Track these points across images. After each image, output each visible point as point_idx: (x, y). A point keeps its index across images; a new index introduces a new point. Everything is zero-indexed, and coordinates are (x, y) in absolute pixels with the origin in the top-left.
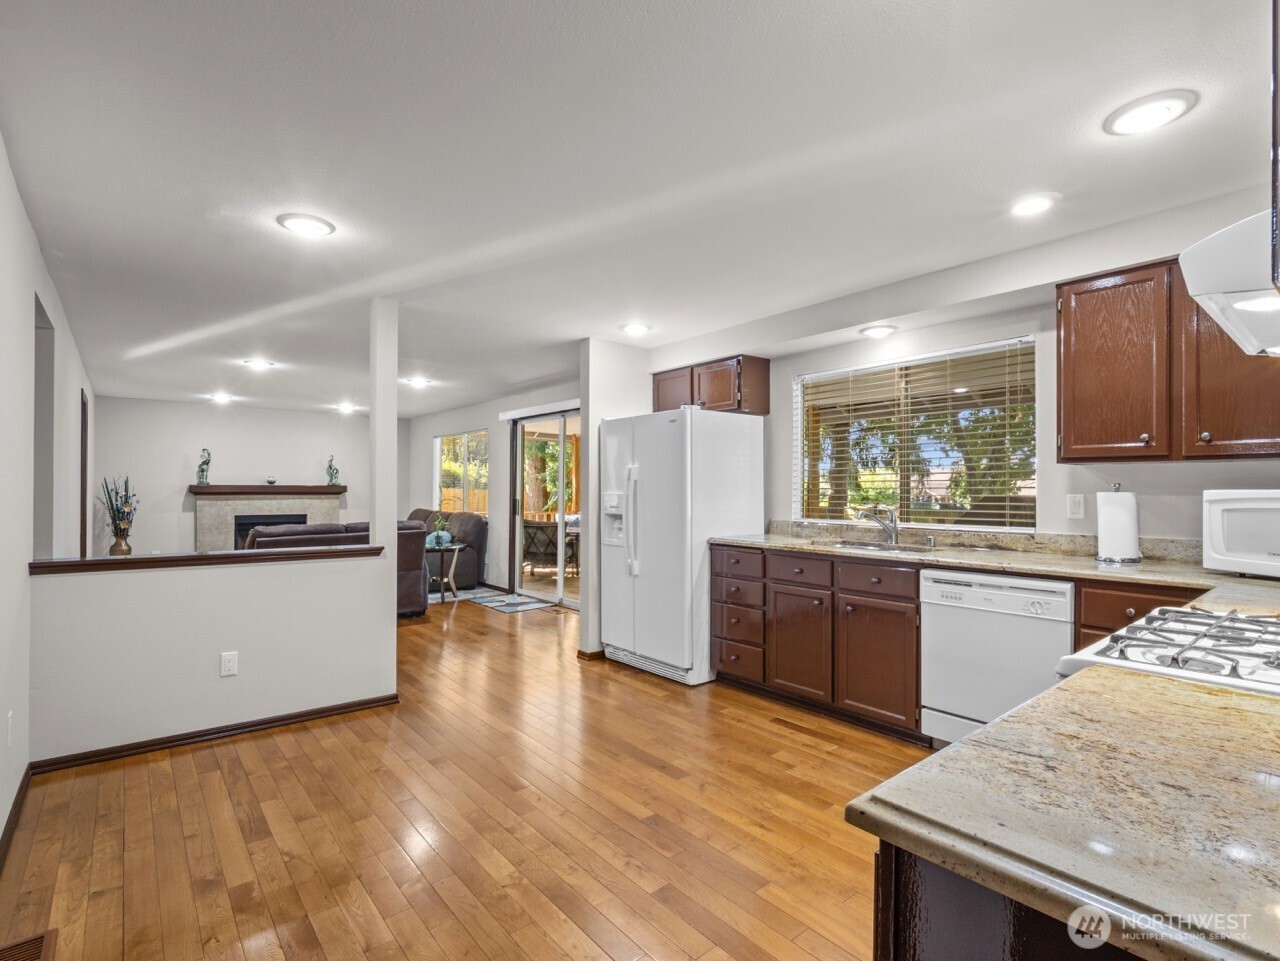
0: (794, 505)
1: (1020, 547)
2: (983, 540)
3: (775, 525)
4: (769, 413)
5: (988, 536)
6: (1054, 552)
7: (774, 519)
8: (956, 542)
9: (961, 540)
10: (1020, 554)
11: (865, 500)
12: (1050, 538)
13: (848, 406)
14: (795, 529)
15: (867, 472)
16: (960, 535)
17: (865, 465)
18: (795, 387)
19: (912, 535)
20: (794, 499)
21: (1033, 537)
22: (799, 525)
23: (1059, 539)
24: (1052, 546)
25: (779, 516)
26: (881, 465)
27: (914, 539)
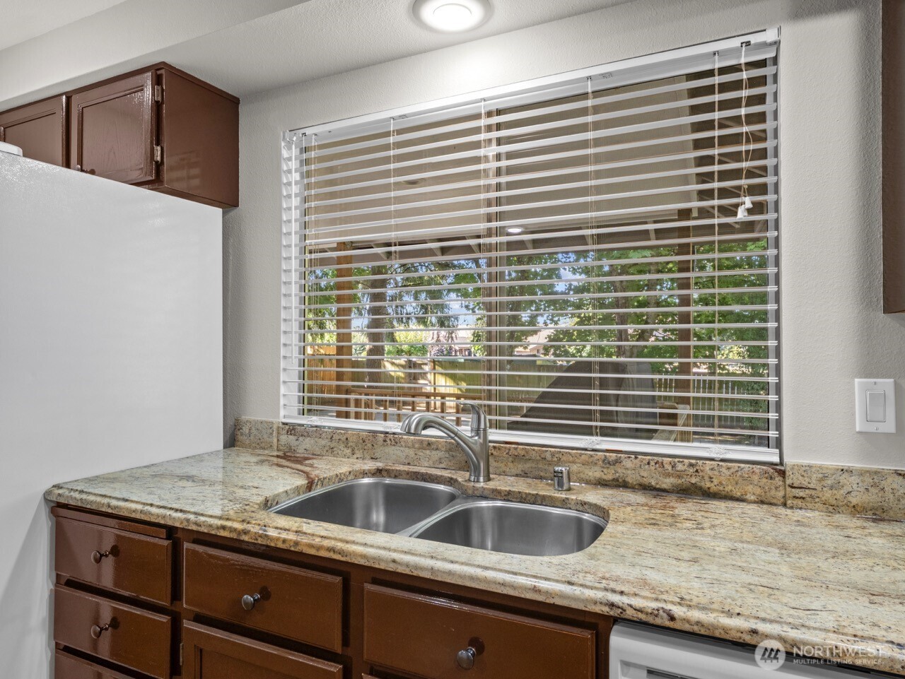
0: (283, 390)
1: (752, 492)
2: (668, 475)
3: (246, 430)
4: (236, 205)
5: (680, 467)
6: (833, 508)
7: (244, 418)
8: (609, 477)
9: (619, 472)
10: (751, 509)
11: (400, 352)
12: (825, 477)
13: (389, 245)
14: (284, 438)
15: (402, 327)
16: (617, 461)
17: (400, 320)
18: (285, 154)
19: (517, 458)
20: (283, 377)
21: (782, 474)
22: (292, 429)
23: (844, 478)
24: (827, 494)
25: (255, 413)
26: (414, 320)
27: (520, 467)
